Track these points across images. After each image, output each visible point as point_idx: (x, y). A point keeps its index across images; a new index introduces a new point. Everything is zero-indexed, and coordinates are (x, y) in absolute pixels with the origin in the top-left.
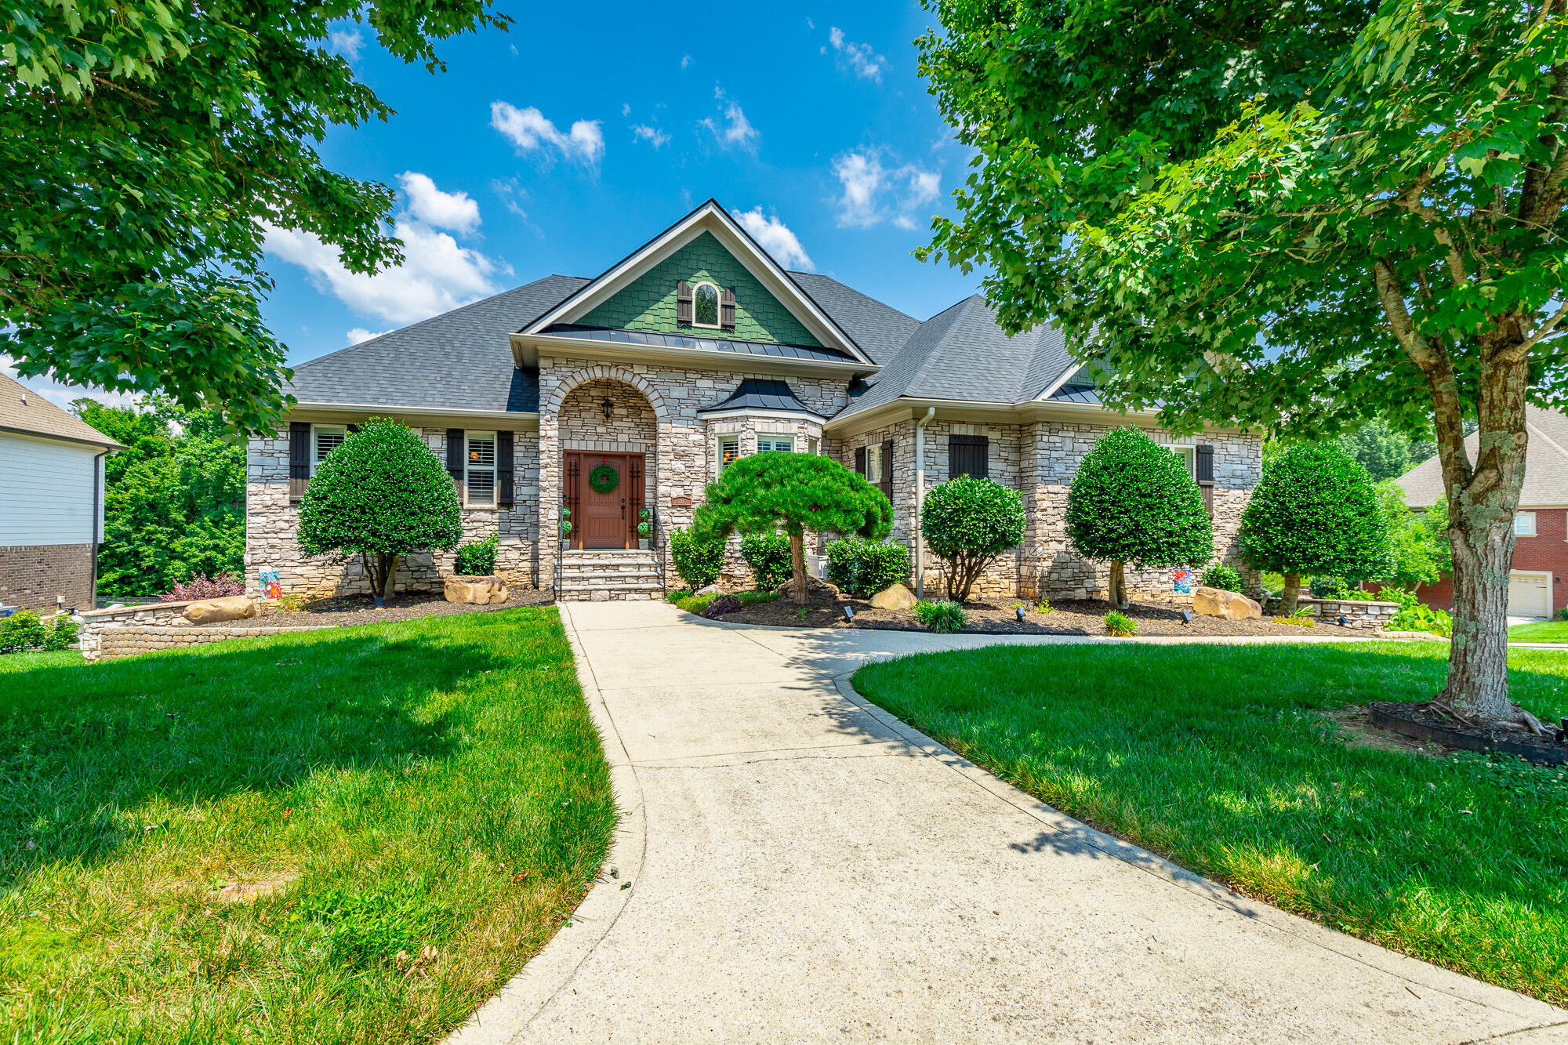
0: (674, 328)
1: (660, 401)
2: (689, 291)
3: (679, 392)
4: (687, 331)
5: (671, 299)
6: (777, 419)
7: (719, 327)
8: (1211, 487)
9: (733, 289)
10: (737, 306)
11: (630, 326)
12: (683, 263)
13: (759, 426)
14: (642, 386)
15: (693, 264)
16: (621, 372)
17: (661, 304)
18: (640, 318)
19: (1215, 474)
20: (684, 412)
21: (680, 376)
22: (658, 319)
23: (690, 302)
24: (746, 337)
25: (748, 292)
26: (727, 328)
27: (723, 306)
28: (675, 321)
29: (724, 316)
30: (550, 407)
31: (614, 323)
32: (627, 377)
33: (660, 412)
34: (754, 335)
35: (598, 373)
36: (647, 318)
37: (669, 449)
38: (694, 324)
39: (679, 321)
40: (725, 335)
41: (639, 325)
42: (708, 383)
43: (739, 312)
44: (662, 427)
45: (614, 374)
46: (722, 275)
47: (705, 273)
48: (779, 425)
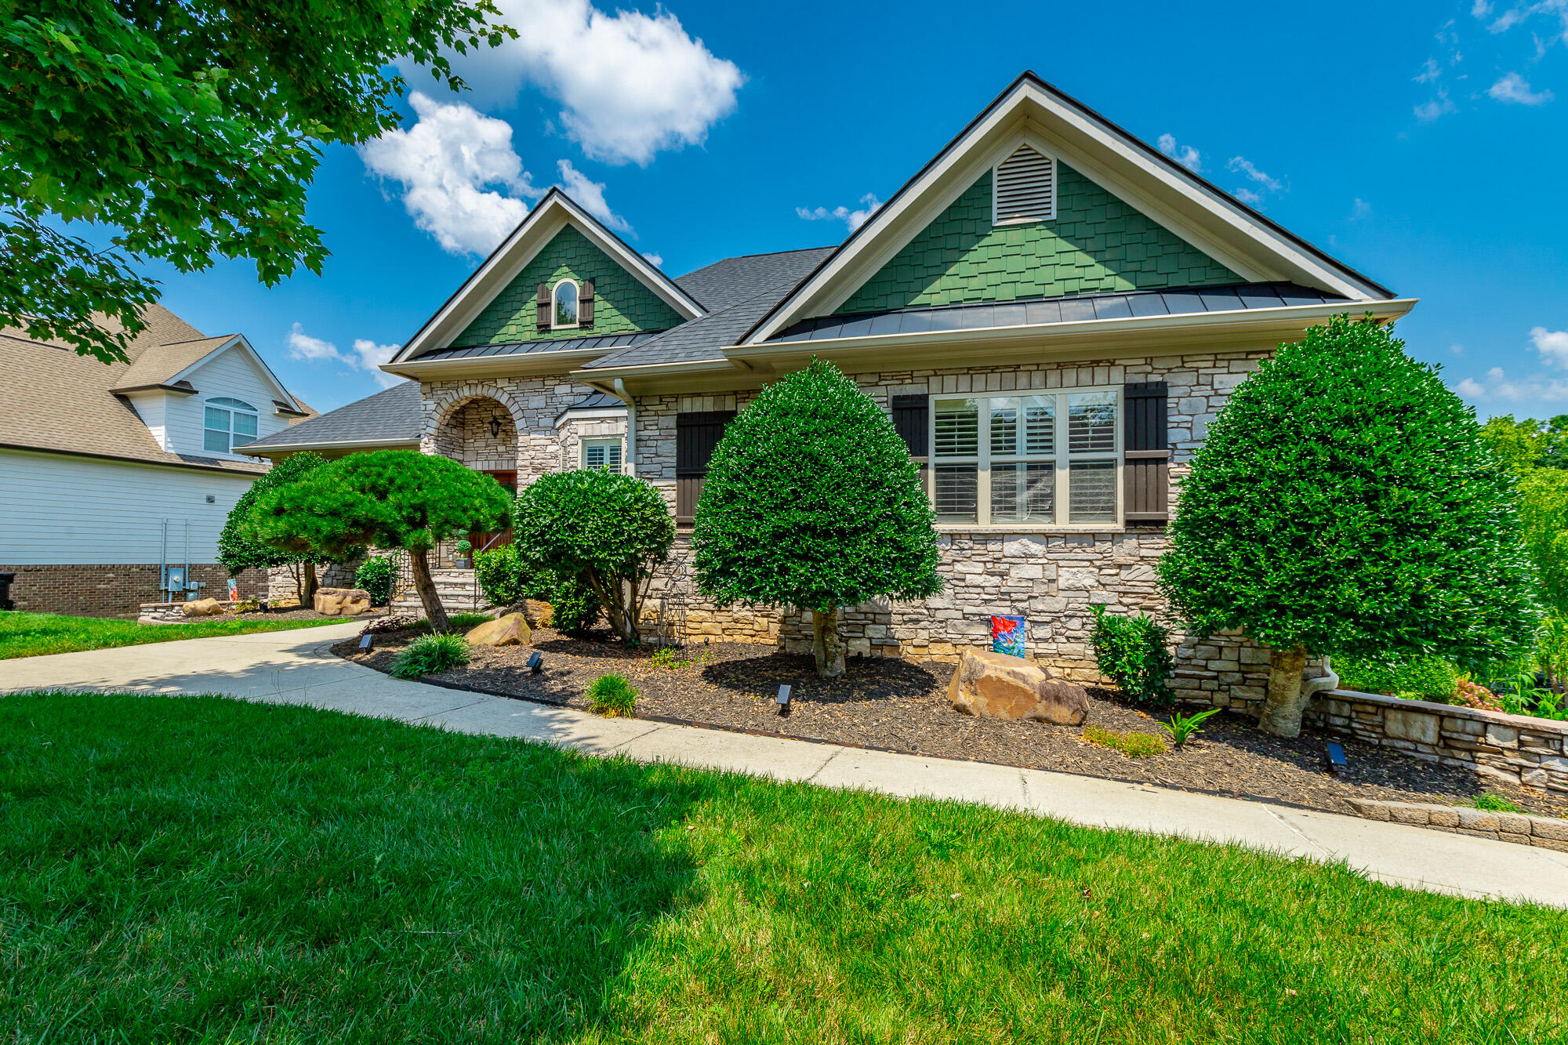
0: (535, 335)
1: (520, 414)
2: (549, 292)
3: (537, 401)
4: (547, 336)
5: (532, 305)
6: (602, 420)
7: (577, 325)
8: (1164, 460)
9: (592, 281)
10: (597, 298)
11: (494, 341)
12: (544, 264)
13: (582, 429)
14: (503, 401)
15: (553, 263)
16: (486, 387)
17: (523, 313)
18: (503, 330)
19: (1174, 436)
20: (543, 422)
21: (537, 384)
22: (520, 328)
23: (548, 304)
24: (606, 331)
25: (608, 280)
26: (586, 324)
27: (581, 301)
28: (535, 328)
29: (582, 311)
30: (429, 430)
31: (481, 340)
32: (490, 392)
33: (520, 424)
34: (614, 328)
35: (466, 392)
36: (513, 329)
37: (527, 463)
38: (553, 327)
39: (539, 327)
40: (584, 333)
41: (503, 338)
42: (566, 389)
43: (600, 304)
44: (522, 439)
45: (480, 392)
46: (582, 268)
47: (566, 269)
48: (605, 425)
